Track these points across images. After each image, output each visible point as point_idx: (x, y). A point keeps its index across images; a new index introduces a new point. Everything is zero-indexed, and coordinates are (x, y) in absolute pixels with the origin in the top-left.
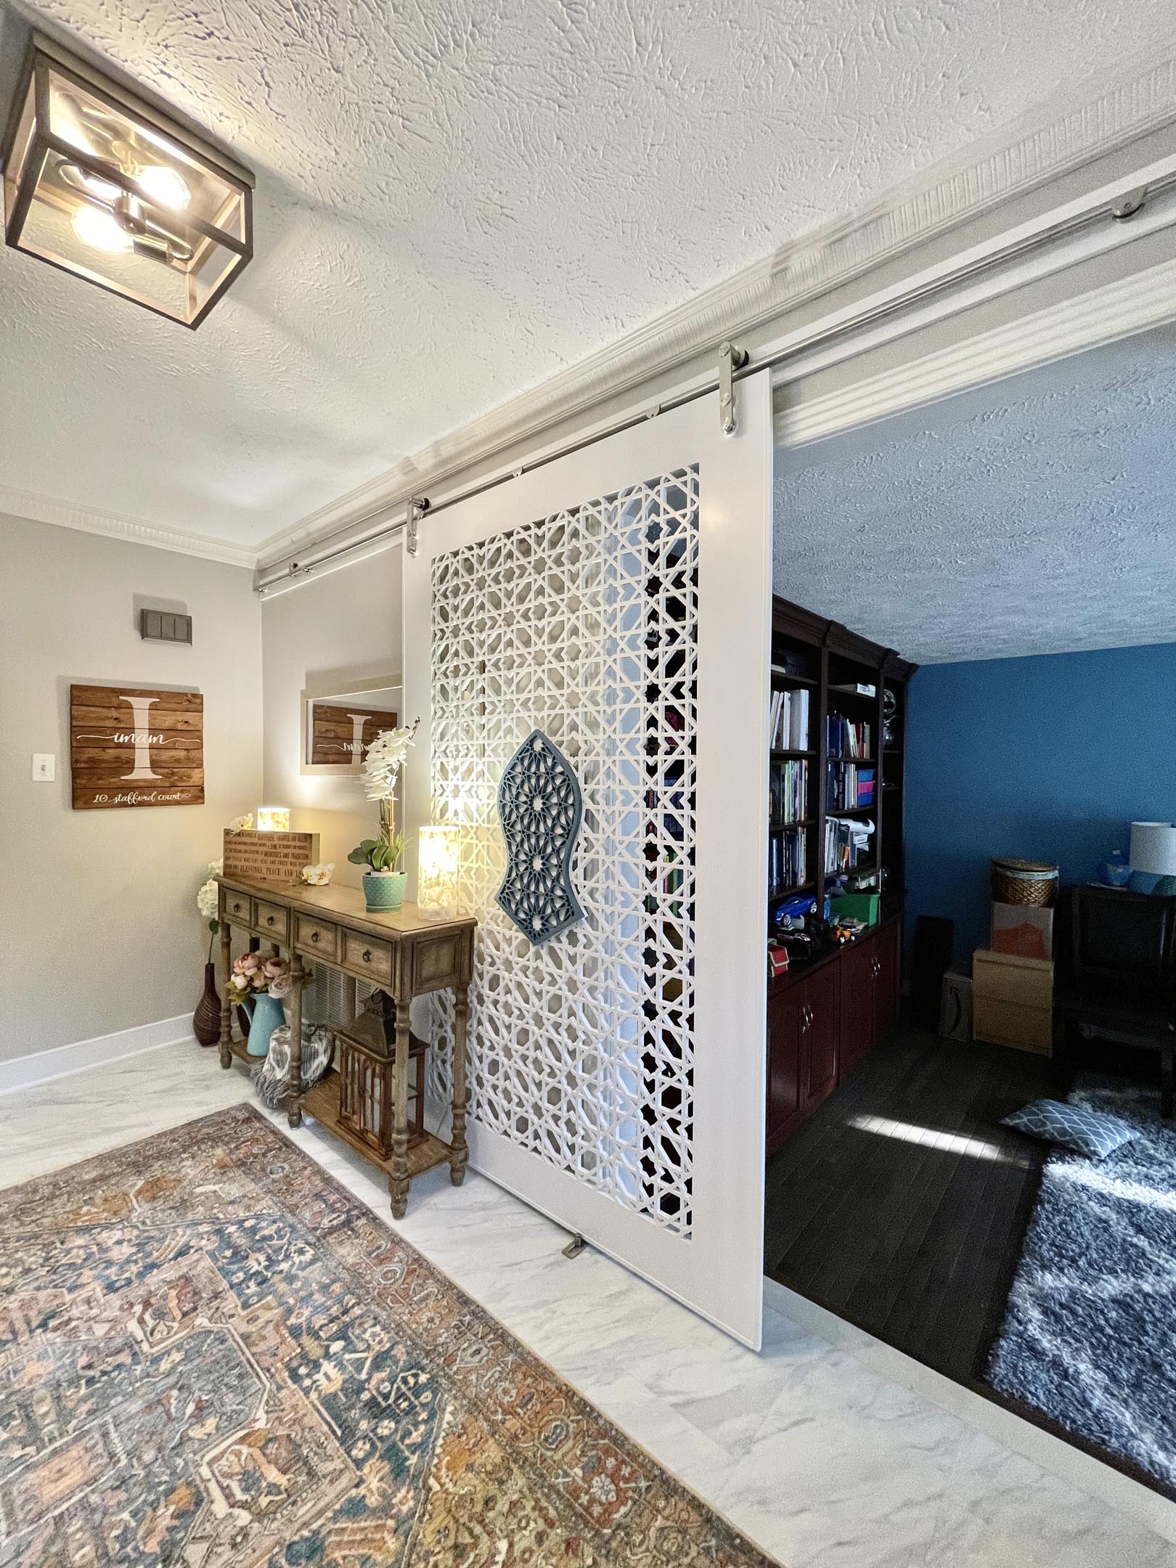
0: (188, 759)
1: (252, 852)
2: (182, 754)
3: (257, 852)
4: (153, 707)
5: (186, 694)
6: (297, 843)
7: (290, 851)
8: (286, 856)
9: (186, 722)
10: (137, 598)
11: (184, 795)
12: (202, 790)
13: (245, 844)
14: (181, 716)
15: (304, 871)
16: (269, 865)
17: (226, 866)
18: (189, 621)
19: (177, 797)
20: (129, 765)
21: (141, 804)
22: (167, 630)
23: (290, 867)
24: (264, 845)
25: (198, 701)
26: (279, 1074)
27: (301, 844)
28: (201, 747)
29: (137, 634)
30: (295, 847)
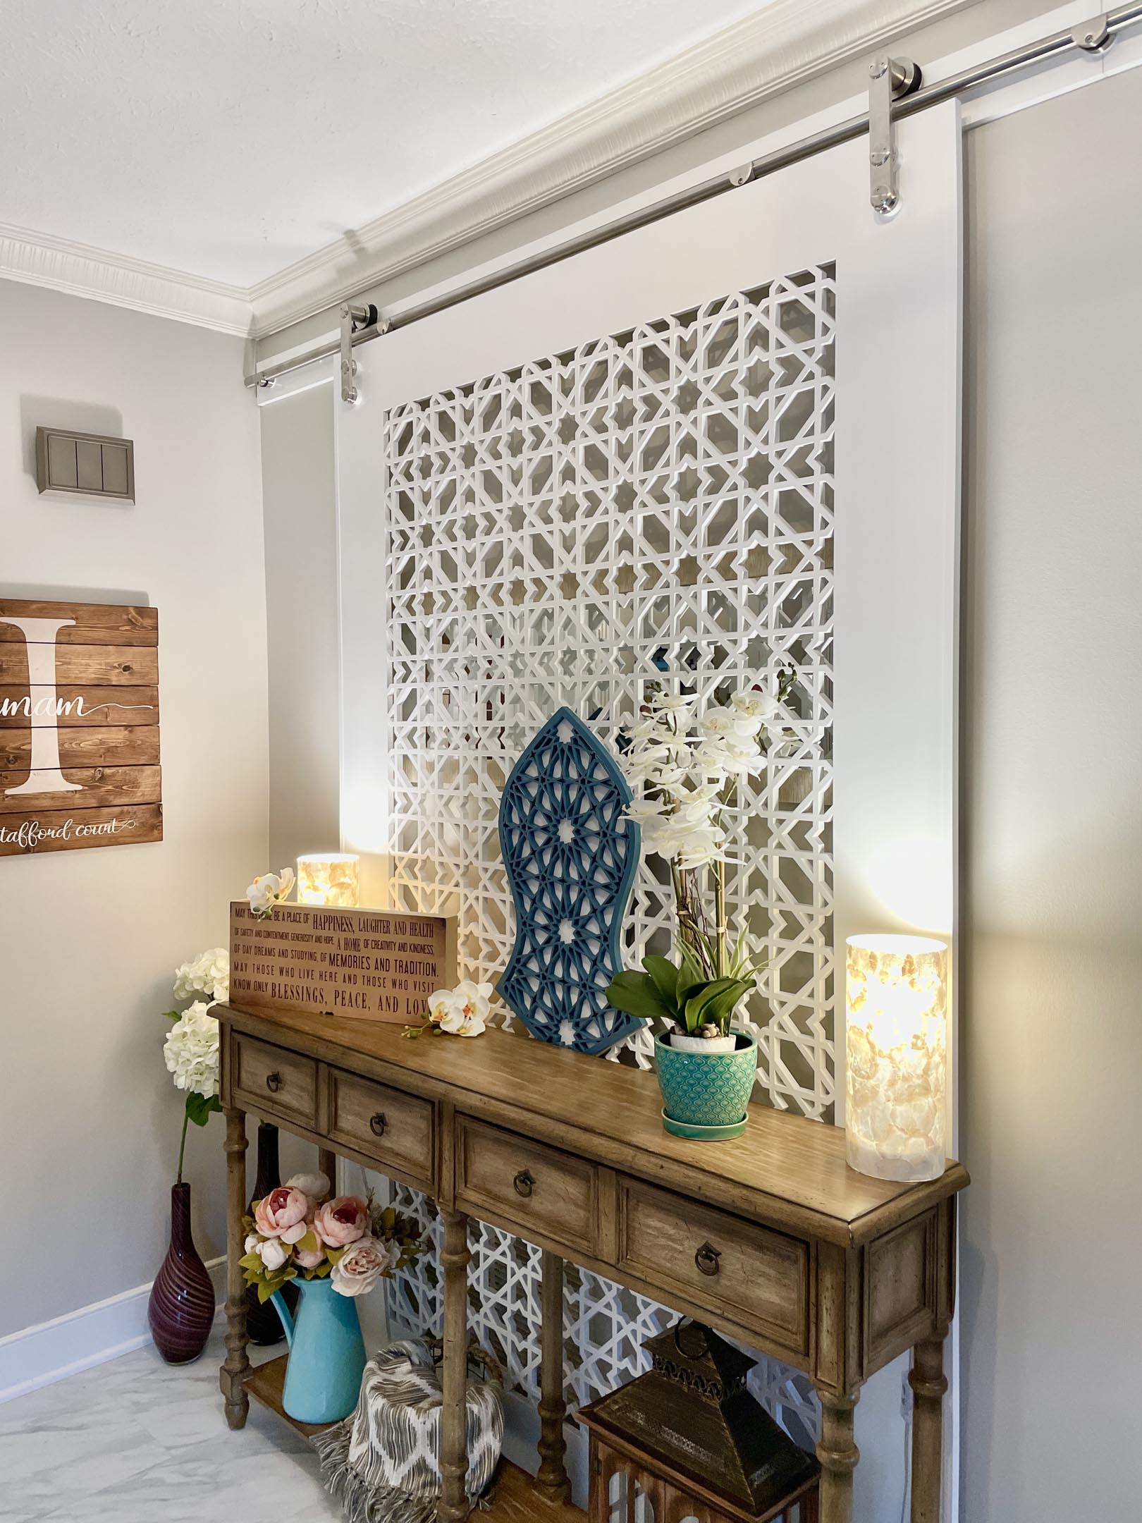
0: (132, 746)
1: (301, 955)
2: (116, 737)
3: (312, 956)
4: (63, 639)
5: (124, 608)
6: (408, 939)
7: (393, 955)
8: (382, 965)
9: (127, 668)
10: (27, 404)
11: (124, 825)
12: (158, 812)
13: (283, 936)
14: (114, 656)
15: (434, 1001)
16: (341, 986)
17: (236, 984)
18: (127, 449)
19: (110, 827)
20: (19, 763)
21: (43, 847)
22: (89, 470)
23: (389, 991)
24: (329, 940)
25: (148, 622)
26: (394, 1475)
27: (419, 940)
28: (153, 722)
29: (29, 482)
30: (402, 947)
